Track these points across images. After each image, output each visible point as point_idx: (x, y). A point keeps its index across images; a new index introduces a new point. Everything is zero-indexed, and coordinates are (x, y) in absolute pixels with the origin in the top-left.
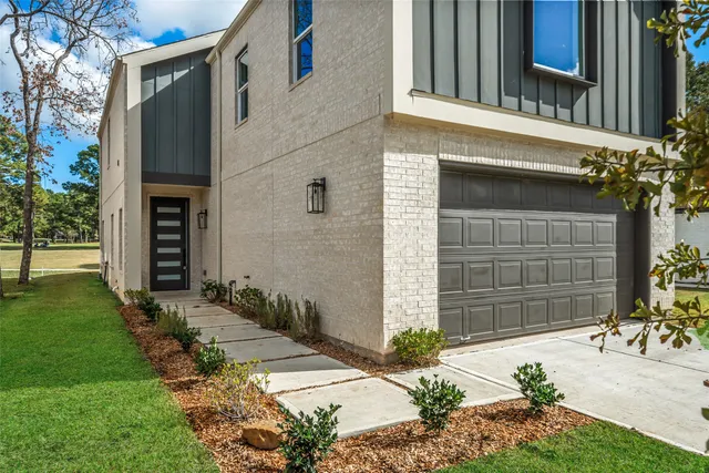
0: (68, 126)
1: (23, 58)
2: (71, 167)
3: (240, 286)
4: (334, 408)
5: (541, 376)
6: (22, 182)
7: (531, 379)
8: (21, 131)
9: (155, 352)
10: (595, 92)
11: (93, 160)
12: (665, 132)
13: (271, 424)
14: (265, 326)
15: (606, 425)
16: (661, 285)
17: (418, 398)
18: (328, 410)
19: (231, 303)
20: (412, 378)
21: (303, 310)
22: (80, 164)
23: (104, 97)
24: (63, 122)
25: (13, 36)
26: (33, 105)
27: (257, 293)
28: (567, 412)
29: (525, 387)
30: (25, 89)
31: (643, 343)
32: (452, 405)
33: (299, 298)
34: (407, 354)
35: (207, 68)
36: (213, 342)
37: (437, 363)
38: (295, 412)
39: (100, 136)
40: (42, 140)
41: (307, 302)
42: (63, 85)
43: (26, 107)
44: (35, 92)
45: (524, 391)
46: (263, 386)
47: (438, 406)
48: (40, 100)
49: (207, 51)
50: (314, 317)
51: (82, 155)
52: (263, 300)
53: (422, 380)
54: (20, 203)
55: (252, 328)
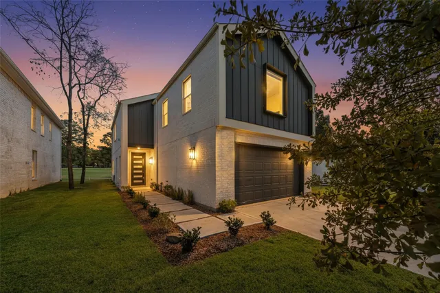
0: (100, 125)
1: (82, 100)
2: (101, 140)
3: (164, 185)
4: (199, 228)
5: (268, 215)
6: (82, 145)
7: (266, 216)
8: (82, 127)
9: (133, 209)
10: (286, 119)
11: (109, 138)
12: (309, 134)
13: (176, 234)
14: (174, 199)
15: (290, 232)
16: (308, 187)
17: (228, 224)
18: (197, 229)
19: (161, 191)
20: (226, 217)
21: (187, 193)
22: (104, 139)
23: (114, 115)
24: (98, 124)
25: (78, 91)
26: (86, 117)
27: (170, 187)
28: (278, 227)
29: (264, 219)
30: (83, 112)
31: (303, 206)
32: (239, 226)
33: (186, 189)
34: (224, 209)
35: (153, 106)
36: (155, 205)
37: (234, 211)
38: (185, 230)
39: (112, 129)
40: (90, 130)
41: (189, 191)
42: (98, 110)
43: (84, 117)
44: (86, 113)
45: (263, 220)
46: (173, 220)
47: (235, 227)
48: (89, 116)
49: (153, 100)
50: (191, 196)
51: (105, 136)
52: (173, 190)
53: (229, 218)
54: (81, 153)
55: (169, 199)
